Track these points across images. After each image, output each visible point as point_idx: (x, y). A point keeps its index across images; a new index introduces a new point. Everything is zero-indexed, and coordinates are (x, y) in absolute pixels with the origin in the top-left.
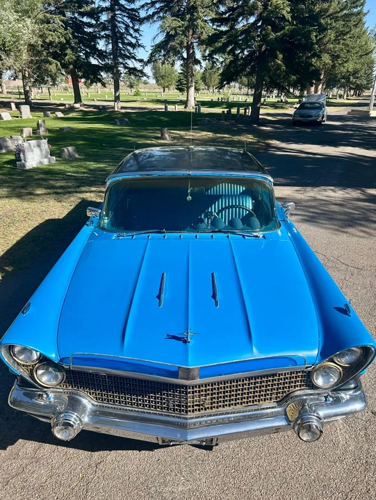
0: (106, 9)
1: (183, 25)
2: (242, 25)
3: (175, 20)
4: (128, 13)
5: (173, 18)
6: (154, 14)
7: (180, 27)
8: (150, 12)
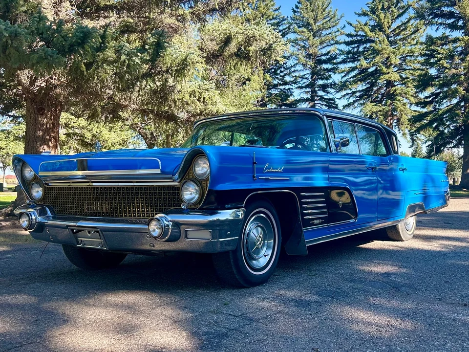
0: (307, 100)
1: (384, 109)
2: (445, 105)
3: (375, 105)
4: (326, 102)
5: (373, 104)
6: (355, 101)
7: (380, 111)
8: (351, 100)
